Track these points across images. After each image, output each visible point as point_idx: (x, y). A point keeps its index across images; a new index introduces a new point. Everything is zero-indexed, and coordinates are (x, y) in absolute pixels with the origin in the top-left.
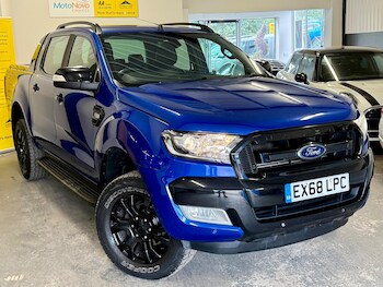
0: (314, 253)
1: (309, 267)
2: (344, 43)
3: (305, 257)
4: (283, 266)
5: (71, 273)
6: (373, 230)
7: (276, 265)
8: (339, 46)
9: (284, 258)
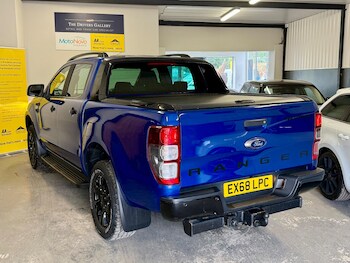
0: (247, 243)
1: (241, 254)
2: (284, 77)
3: (240, 246)
4: (220, 253)
5: (48, 254)
6: (295, 225)
7: (215, 252)
8: (279, 79)
9: (222, 247)
